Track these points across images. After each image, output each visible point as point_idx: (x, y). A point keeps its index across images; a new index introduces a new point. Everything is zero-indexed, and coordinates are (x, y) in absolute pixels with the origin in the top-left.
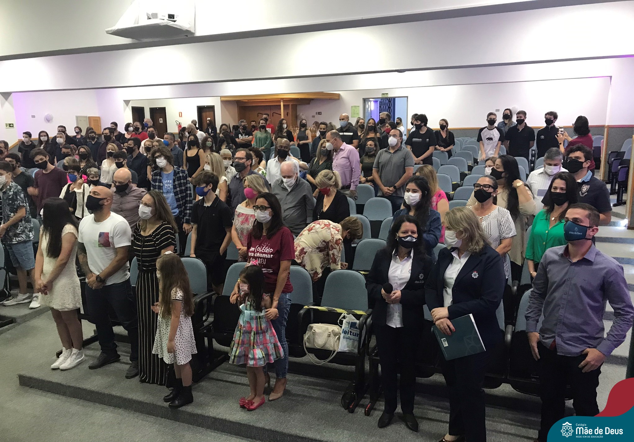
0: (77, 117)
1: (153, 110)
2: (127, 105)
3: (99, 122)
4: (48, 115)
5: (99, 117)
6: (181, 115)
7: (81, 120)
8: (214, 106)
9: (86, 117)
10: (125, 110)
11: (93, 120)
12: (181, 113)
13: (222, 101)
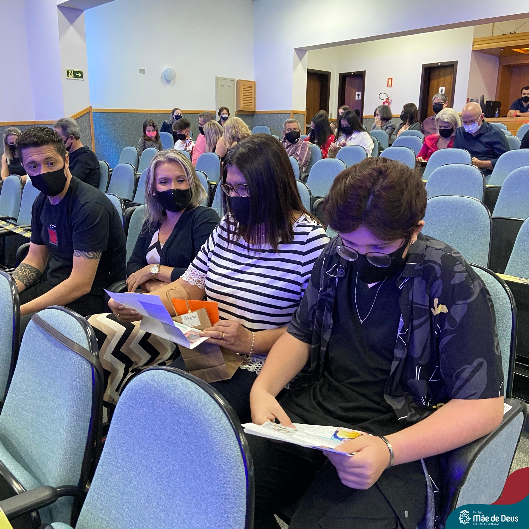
0: (217, 79)
1: (344, 78)
2: (301, 59)
3: (253, 92)
4: (167, 70)
5: (254, 82)
6: (390, 83)
7: (223, 85)
8: (457, 61)
9: (234, 80)
10: (295, 67)
11: (244, 86)
12: (392, 79)
13: (475, 51)
